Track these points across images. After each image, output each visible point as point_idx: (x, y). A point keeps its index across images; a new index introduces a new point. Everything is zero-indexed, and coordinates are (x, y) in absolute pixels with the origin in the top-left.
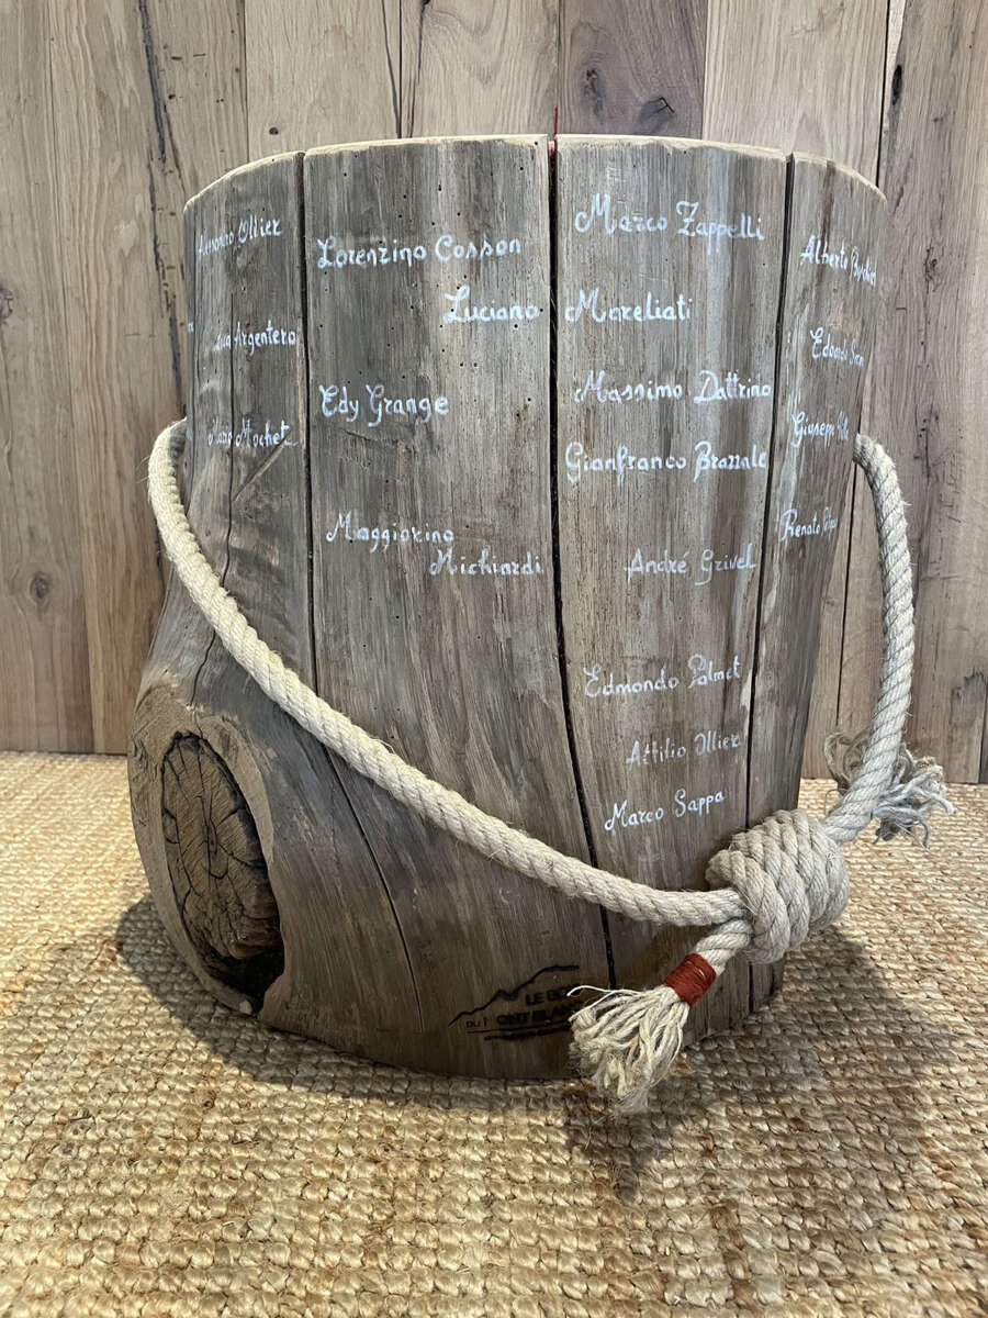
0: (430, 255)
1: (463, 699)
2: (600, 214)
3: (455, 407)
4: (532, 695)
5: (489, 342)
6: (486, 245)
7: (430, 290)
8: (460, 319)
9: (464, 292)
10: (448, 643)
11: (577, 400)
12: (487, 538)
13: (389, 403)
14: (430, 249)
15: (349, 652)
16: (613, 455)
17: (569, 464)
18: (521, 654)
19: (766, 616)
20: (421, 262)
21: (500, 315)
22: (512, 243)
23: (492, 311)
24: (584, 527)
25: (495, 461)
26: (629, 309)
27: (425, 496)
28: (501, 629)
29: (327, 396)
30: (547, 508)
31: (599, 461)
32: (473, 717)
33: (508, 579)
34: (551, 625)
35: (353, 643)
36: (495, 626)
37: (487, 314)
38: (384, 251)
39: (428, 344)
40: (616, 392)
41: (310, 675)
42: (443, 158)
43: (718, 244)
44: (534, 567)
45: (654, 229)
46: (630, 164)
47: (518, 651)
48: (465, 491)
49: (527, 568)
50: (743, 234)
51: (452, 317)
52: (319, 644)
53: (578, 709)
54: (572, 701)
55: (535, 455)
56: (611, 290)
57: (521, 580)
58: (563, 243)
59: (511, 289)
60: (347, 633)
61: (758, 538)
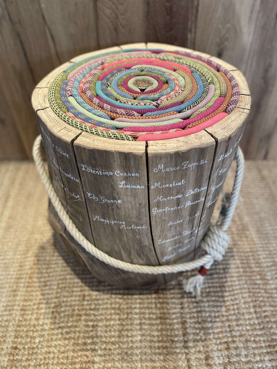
0: (114, 174)
1: (130, 248)
2: (160, 168)
3: (123, 202)
4: (146, 246)
5: (131, 191)
6: (129, 174)
7: (114, 181)
8: (123, 187)
9: (123, 182)
10: (125, 239)
11: (155, 201)
12: (134, 223)
13: (106, 200)
14: (114, 173)
15: (102, 240)
16: (164, 208)
17: (153, 211)
18: (143, 240)
19: (202, 219)
20: (111, 175)
21: (134, 187)
22: (136, 174)
23: (132, 186)
24: (157, 220)
25: (134, 212)
26: (169, 185)
27: (117, 216)
28: (138, 237)
29: (89, 195)
30: (148, 219)
31: (161, 210)
32: (132, 251)
33: (139, 229)
34: (150, 235)
35: (103, 238)
36: (136, 236)
37: (131, 186)
38: (101, 172)
39: (115, 190)
40: (165, 199)
41: (93, 242)
42: (115, 156)
43: (194, 167)
44: (145, 227)
45: (176, 169)
46: (169, 158)
47: (142, 240)
48: (127, 216)
49: (144, 227)
50: (201, 164)
51: (121, 186)
52: (94, 238)
53: (156, 246)
54: (155, 245)
55: (145, 210)
56: (164, 183)
57: (142, 229)
58: (150, 175)
59: (136, 183)
60: (101, 236)
61: (201, 210)
